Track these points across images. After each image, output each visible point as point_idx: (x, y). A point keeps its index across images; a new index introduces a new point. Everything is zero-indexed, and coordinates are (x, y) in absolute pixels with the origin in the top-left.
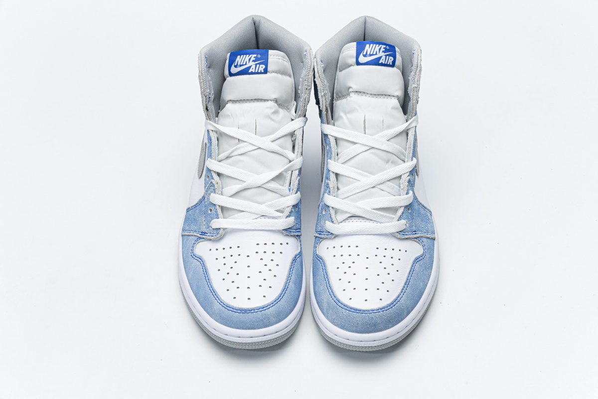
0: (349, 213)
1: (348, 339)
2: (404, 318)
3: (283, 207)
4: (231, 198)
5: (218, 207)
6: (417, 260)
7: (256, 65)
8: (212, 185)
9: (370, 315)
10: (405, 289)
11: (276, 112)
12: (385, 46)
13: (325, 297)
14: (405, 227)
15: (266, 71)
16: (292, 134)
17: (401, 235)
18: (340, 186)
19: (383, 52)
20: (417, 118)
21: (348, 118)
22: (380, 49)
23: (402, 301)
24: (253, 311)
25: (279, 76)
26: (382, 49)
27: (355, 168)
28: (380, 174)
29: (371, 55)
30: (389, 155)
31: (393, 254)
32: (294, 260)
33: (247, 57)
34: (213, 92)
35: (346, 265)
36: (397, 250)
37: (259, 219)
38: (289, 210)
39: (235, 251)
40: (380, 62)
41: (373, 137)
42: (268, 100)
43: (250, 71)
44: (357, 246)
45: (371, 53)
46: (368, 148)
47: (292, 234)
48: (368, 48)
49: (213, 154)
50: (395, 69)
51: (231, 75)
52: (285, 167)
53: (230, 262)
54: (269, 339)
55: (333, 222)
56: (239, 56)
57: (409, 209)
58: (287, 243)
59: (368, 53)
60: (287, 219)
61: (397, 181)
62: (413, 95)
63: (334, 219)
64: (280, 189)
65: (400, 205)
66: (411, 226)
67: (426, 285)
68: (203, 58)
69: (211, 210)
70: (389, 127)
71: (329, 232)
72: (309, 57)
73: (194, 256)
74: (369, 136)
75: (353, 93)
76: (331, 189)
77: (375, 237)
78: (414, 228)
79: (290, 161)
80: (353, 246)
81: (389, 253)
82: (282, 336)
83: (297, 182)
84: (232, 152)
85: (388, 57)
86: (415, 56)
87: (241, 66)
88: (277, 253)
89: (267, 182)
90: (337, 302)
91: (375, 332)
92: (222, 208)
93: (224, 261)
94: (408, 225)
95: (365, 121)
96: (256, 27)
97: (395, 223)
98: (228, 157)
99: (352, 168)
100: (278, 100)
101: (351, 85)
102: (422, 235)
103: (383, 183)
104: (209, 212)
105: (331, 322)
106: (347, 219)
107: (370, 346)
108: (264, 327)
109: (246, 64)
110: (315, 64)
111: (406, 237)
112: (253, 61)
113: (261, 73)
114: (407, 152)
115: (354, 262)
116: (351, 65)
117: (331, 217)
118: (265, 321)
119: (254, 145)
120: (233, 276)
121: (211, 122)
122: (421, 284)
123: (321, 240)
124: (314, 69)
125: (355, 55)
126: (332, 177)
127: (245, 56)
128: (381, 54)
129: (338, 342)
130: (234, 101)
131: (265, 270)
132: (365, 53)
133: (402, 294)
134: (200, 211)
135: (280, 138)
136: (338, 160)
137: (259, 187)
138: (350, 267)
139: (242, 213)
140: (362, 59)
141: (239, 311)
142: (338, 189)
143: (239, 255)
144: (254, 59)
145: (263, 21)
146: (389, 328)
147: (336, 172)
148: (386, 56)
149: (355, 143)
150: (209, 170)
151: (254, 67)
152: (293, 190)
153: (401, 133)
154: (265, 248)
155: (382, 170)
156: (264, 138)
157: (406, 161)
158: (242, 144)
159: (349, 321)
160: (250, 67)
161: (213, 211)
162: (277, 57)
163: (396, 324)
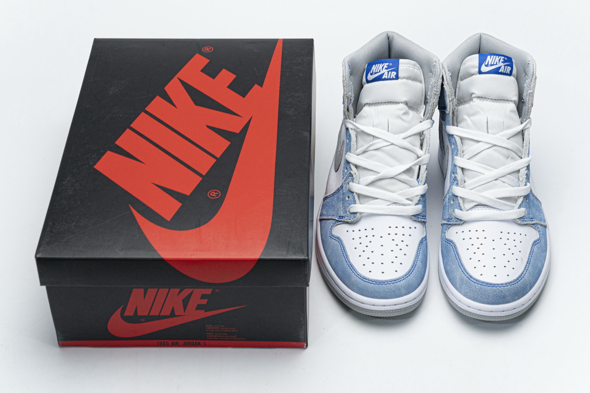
0: (475, 202)
1: (480, 310)
2: (528, 292)
3: (412, 196)
4: (367, 187)
5: (355, 194)
6: (535, 243)
7: (388, 72)
8: (351, 175)
9: (500, 289)
10: (527, 267)
11: (406, 113)
12: (503, 58)
13: (458, 274)
14: (524, 214)
15: (397, 78)
16: (421, 134)
17: (521, 221)
18: (466, 179)
19: (502, 62)
20: (531, 120)
21: (471, 120)
22: (500, 60)
23: (526, 277)
24: (386, 283)
25: (410, 81)
26: (502, 60)
27: (480, 163)
28: (501, 168)
29: (492, 65)
30: (509, 152)
31: (515, 237)
32: (421, 242)
33: (381, 66)
34: (353, 96)
35: (475, 247)
36: (518, 234)
37: (391, 206)
38: (418, 198)
39: (370, 233)
40: (500, 71)
41: (496, 136)
42: (399, 103)
43: (383, 78)
44: (483, 231)
45: (492, 64)
46: (491, 146)
47: (420, 220)
48: (489, 59)
49: (352, 149)
50: (512, 78)
51: (368, 82)
52: (415, 162)
53: (365, 241)
54: (399, 308)
55: (461, 210)
56: (374, 66)
57: (526, 199)
58: (415, 228)
59: (490, 64)
60: (416, 206)
61: (516, 175)
62: (529, 99)
63: (462, 207)
64: (410, 180)
65: (520, 195)
66: (529, 214)
67: (543, 265)
68: (347, 66)
69: (349, 197)
70: (508, 128)
71: (458, 219)
72: (438, 67)
73: (332, 237)
74: (492, 135)
75: (476, 99)
76: (459, 181)
77: (499, 223)
78: (531, 216)
79: (418, 157)
80: (480, 231)
81: (512, 236)
82: (410, 307)
83: (425, 175)
84: (369, 147)
85: (506, 67)
86: (531, 66)
87: (375, 73)
88: (407, 235)
89: (399, 174)
90: (469, 277)
91: (504, 303)
92: (359, 195)
93: (360, 241)
94: (526, 213)
95: (487, 122)
96: (389, 41)
97: (516, 210)
98: (364, 152)
99: (477, 163)
100: (408, 103)
101: (474, 91)
102: (538, 222)
103: (505, 176)
104: (347, 199)
105: (464, 295)
106: (473, 207)
107: (499, 315)
108: (396, 298)
109: (380, 72)
110: (444, 73)
111: (526, 223)
112: (386, 69)
113: (393, 79)
114: (524, 149)
115: (481, 244)
116: (474, 74)
117: (459, 206)
118: (396, 292)
119: (388, 142)
120: (368, 253)
121: (350, 121)
122: (540, 264)
123: (449, 226)
124: (443, 77)
125: (478, 65)
126: (459, 171)
127: (379, 65)
128: (501, 64)
129: (471, 313)
130: (370, 104)
131: (396, 249)
132: (486, 64)
133: (525, 271)
134: (338, 198)
135: (410, 136)
136: (463, 156)
137: (392, 178)
138: (478, 248)
139: (377, 200)
140: (484, 69)
141: (374, 283)
142: (465, 182)
143: (373, 236)
144: (387, 67)
145: (396, 37)
146: (515, 301)
147: (463, 167)
148: (505, 66)
149: (478, 142)
150: (348, 162)
151: (386, 73)
152: (421, 181)
153: (518, 133)
154: (396, 231)
155: (504, 164)
156: (396, 135)
157: (523, 157)
158: (378, 140)
159: (482, 294)
160: (383, 74)
161: (351, 198)
162: (408, 65)
163: (521, 297)
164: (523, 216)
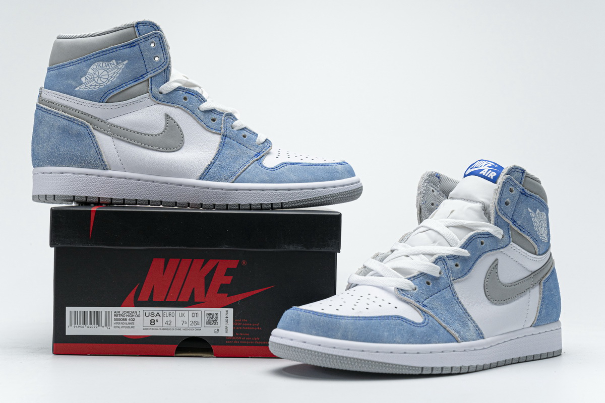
6: (402, 319)
17: (401, 294)
23: (343, 321)
30: (439, 236)
36: (387, 302)
40: (481, 173)
45: (477, 166)
46: (427, 229)
48: (477, 163)
102: (433, 316)
103: (418, 255)
111: (406, 299)
128: (486, 167)
132: (473, 167)
164: (406, 289)
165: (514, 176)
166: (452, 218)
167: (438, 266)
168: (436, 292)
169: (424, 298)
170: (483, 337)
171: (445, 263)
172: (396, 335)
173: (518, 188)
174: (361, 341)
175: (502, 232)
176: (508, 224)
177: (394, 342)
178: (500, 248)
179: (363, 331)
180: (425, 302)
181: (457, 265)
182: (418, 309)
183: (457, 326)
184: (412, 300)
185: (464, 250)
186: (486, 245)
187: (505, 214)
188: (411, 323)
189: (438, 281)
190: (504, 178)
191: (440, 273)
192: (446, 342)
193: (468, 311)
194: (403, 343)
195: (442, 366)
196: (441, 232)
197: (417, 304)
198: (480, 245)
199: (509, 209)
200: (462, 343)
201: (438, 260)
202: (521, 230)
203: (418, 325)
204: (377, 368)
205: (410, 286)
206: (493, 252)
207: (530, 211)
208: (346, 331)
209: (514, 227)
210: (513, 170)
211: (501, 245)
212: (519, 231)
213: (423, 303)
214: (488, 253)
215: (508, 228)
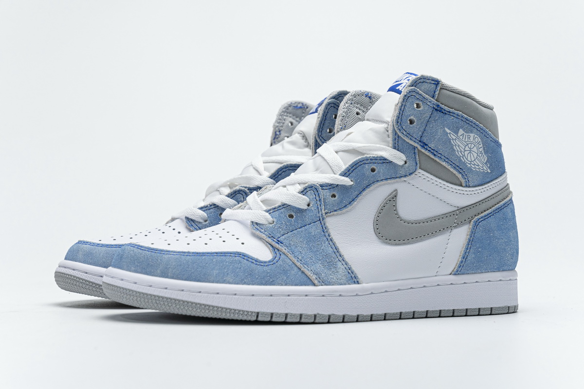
6: (243, 256)
10: (187, 254)
17: (255, 228)
22: (407, 78)
26: (410, 78)
36: (235, 237)
40: (397, 88)
111: (258, 233)
128: (405, 81)
133: (177, 253)
164: (261, 222)
165: (423, 88)
166: (345, 142)
167: (306, 197)
168: (299, 226)
169: (282, 233)
170: (358, 282)
171: (316, 193)
172: (228, 274)
173: (429, 103)
174: (182, 280)
175: (404, 157)
176: (415, 148)
177: (224, 282)
178: (401, 177)
179: (187, 267)
180: (281, 239)
181: (334, 196)
182: (269, 246)
183: (319, 267)
184: (263, 235)
185: (343, 178)
186: (379, 172)
187: (409, 135)
188: (254, 261)
189: (304, 214)
190: (406, 90)
191: (308, 205)
192: (296, 285)
193: (342, 250)
194: (235, 284)
195: (286, 312)
196: (325, 158)
197: (270, 240)
198: (369, 173)
199: (415, 129)
200: (321, 287)
201: (308, 189)
202: (435, 155)
203: (262, 264)
204: (199, 310)
205: (266, 219)
206: (389, 181)
207: (448, 131)
208: (166, 268)
209: (423, 151)
210: (420, 81)
211: (402, 172)
212: (432, 156)
213: (279, 239)
214: (382, 183)
215: (415, 153)
